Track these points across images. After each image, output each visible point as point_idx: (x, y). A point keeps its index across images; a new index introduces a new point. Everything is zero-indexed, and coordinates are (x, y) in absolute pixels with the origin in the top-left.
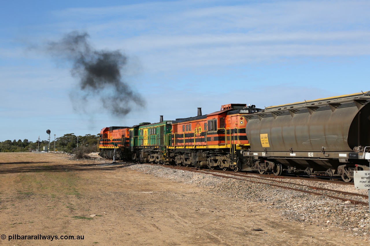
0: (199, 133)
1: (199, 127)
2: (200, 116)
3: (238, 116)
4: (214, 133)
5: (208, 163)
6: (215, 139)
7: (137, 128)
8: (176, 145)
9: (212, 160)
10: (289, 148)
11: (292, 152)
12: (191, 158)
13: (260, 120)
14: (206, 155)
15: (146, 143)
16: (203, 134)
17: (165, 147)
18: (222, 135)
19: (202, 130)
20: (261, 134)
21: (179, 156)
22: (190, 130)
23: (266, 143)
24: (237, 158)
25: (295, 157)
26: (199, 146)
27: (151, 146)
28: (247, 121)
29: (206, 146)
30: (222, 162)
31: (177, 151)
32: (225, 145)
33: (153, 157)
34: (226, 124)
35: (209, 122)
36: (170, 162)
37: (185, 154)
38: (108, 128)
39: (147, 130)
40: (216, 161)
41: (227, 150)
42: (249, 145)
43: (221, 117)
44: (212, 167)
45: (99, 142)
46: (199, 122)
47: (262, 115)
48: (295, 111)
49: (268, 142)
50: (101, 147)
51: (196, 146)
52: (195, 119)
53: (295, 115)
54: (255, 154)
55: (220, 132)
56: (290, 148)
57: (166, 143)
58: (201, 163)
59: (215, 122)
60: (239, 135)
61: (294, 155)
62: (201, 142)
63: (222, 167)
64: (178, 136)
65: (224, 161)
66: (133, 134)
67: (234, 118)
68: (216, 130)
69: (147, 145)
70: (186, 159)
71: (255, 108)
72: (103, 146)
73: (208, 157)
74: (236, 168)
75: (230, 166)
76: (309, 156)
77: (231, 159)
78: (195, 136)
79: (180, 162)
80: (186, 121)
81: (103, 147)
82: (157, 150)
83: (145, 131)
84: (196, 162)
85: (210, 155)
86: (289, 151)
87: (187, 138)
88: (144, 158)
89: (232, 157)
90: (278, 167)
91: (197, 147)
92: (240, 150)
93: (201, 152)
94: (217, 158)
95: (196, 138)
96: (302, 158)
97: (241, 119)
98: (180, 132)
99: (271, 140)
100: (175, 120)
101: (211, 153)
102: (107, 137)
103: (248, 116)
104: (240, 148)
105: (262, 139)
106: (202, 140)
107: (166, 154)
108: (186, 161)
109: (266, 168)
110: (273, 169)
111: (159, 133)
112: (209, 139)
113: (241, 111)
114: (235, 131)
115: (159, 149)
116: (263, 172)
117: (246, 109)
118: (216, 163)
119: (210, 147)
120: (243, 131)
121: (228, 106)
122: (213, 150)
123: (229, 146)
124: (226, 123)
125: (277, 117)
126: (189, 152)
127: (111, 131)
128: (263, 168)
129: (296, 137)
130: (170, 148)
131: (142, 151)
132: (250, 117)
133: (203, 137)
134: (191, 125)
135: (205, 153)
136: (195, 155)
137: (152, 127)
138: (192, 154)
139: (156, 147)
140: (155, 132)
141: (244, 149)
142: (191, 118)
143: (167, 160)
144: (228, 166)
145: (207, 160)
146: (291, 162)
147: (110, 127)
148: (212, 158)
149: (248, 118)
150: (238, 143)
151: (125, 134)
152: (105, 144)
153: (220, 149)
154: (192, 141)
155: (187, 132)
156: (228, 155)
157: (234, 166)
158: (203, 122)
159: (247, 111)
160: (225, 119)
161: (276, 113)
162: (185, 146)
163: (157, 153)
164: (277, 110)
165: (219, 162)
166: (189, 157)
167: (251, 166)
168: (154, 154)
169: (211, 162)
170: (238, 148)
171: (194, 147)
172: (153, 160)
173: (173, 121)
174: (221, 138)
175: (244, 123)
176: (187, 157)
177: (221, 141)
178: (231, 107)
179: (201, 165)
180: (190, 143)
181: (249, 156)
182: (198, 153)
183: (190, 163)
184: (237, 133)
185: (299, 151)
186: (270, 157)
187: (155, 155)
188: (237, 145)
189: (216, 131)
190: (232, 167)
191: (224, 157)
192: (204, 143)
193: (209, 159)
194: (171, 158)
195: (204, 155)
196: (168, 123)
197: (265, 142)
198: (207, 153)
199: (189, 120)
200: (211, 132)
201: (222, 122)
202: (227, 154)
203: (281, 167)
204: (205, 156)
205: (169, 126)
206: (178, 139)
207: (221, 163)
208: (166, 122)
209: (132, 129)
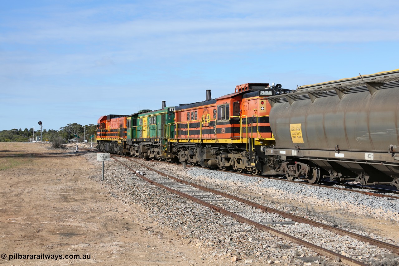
0: (208, 122)
1: (207, 115)
2: (210, 100)
3: (257, 99)
4: (225, 123)
5: (218, 162)
6: (227, 131)
7: (135, 116)
8: (179, 138)
9: (224, 158)
10: (333, 146)
11: (339, 151)
12: (197, 155)
13: (291, 104)
14: (215, 151)
15: (145, 135)
16: (212, 124)
17: (166, 140)
18: (235, 125)
19: (211, 119)
20: (291, 125)
21: (184, 151)
22: (196, 119)
23: (299, 137)
24: (255, 157)
25: (343, 159)
26: (207, 139)
27: (150, 139)
28: (272, 106)
29: (215, 139)
30: (236, 162)
31: (180, 145)
32: (239, 139)
33: (153, 152)
34: (241, 111)
35: (219, 108)
36: (172, 159)
37: (189, 149)
38: (106, 116)
39: (146, 119)
40: (228, 159)
41: (243, 145)
42: (273, 139)
43: (235, 101)
44: (223, 167)
45: (97, 133)
46: (207, 108)
47: (293, 96)
48: (345, 90)
49: (301, 135)
50: (99, 139)
51: (202, 140)
52: (202, 104)
53: (345, 96)
54: (282, 152)
55: (233, 121)
56: (336, 146)
57: (167, 135)
58: (210, 162)
59: (227, 108)
60: (259, 126)
61: (341, 155)
62: (209, 135)
63: (236, 168)
64: (181, 126)
65: (238, 160)
66: (131, 124)
67: (252, 103)
68: (228, 118)
69: (146, 137)
70: (191, 157)
71: (281, 88)
72: (100, 137)
73: (217, 154)
74: (255, 170)
75: (246, 167)
76: (367, 158)
77: (248, 158)
78: (201, 126)
79: (184, 160)
80: (191, 107)
81: (100, 139)
82: (158, 144)
83: (145, 120)
84: (203, 161)
85: (221, 151)
86: (334, 150)
87: (193, 129)
88: (143, 153)
89: (249, 155)
90: (315, 171)
91: (204, 141)
92: (260, 146)
93: (209, 148)
94: (230, 156)
95: (203, 128)
96: (354, 160)
97: (262, 103)
98: (184, 121)
99: (306, 133)
100: (179, 106)
101: (221, 150)
102: (105, 127)
103: (273, 99)
104: (259, 143)
105: (293, 132)
106: (210, 132)
107: (168, 148)
108: (191, 158)
109: (297, 172)
110: (308, 174)
111: (159, 122)
112: (219, 131)
113: (262, 93)
114: (253, 120)
115: (160, 142)
116: (293, 177)
117: (269, 90)
118: (228, 162)
119: (221, 141)
120: (265, 119)
121: (245, 87)
122: (225, 145)
123: (245, 141)
124: (242, 109)
125: (316, 100)
126: (194, 147)
127: (109, 120)
128: (293, 172)
129: (345, 129)
130: (171, 141)
131: (141, 144)
132: (275, 100)
133: (212, 128)
134: (197, 112)
135: (214, 148)
136: (202, 151)
137: (152, 115)
138: (198, 150)
139: (156, 140)
140: (155, 121)
141: (266, 145)
142: (197, 103)
143: (169, 156)
144: (244, 168)
145: (216, 158)
146: (336, 165)
147: (108, 116)
148: (223, 156)
149: (273, 101)
150: (257, 136)
151: (123, 123)
152: (102, 135)
153: (233, 144)
154: (197, 132)
155: (192, 121)
156: (244, 153)
157: (252, 168)
158: (212, 108)
159: (270, 93)
160: (240, 104)
161: (315, 93)
162: (189, 140)
163: (158, 147)
164: (315, 89)
165: (233, 162)
166: (195, 154)
167: (274, 169)
168: (154, 149)
169: (222, 161)
170: (257, 143)
171: (200, 141)
172: (153, 156)
173: (176, 107)
174: (234, 130)
175: (265, 109)
176: (192, 154)
177: (235, 134)
178: (248, 88)
179: (209, 164)
180: (196, 136)
181: (272, 154)
182: (205, 149)
183: (195, 162)
184: (256, 123)
185: (350, 150)
186: (303, 157)
187: (156, 150)
188: (255, 139)
189: (228, 121)
190: (249, 169)
191: (238, 155)
192: (213, 136)
193: (219, 157)
194: (174, 153)
195: (213, 151)
196: (170, 110)
197: (296, 136)
198: (216, 149)
199: (195, 106)
200: (221, 122)
201: (237, 108)
202: (243, 151)
203: (319, 171)
204: (215, 153)
205: (171, 113)
206: (182, 129)
207: (234, 163)
208: (167, 108)
209: (130, 118)
